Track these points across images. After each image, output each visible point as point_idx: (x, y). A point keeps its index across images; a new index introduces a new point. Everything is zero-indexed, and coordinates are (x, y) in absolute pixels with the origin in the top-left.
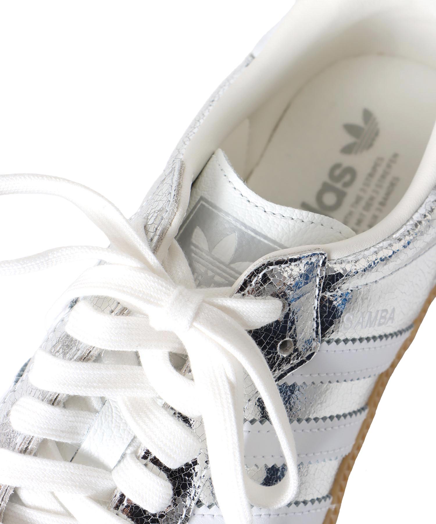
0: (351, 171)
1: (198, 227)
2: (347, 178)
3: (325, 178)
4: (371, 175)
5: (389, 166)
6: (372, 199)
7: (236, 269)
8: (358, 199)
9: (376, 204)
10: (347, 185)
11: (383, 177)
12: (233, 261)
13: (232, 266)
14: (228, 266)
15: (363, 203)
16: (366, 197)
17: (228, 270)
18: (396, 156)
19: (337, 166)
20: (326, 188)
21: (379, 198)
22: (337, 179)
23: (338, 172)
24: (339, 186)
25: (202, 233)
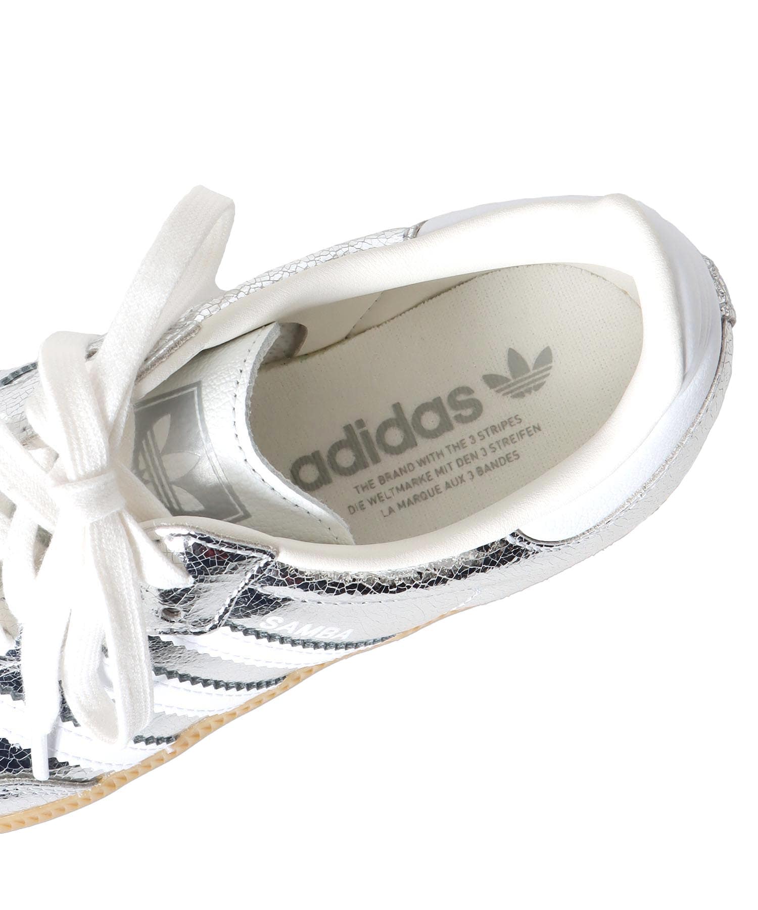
0: (477, 408)
1: (170, 415)
2: (468, 412)
3: (443, 393)
4: (494, 429)
5: (521, 434)
6: (474, 456)
7: (176, 494)
8: (461, 445)
9: (472, 467)
10: (461, 419)
11: (505, 441)
12: (177, 483)
13: (175, 487)
14: (170, 484)
15: (461, 453)
16: (470, 449)
17: (167, 487)
18: (538, 428)
19: (468, 391)
20: (436, 405)
21: (482, 462)
22: (456, 405)
23: (462, 397)
24: (452, 414)
25: (169, 426)
